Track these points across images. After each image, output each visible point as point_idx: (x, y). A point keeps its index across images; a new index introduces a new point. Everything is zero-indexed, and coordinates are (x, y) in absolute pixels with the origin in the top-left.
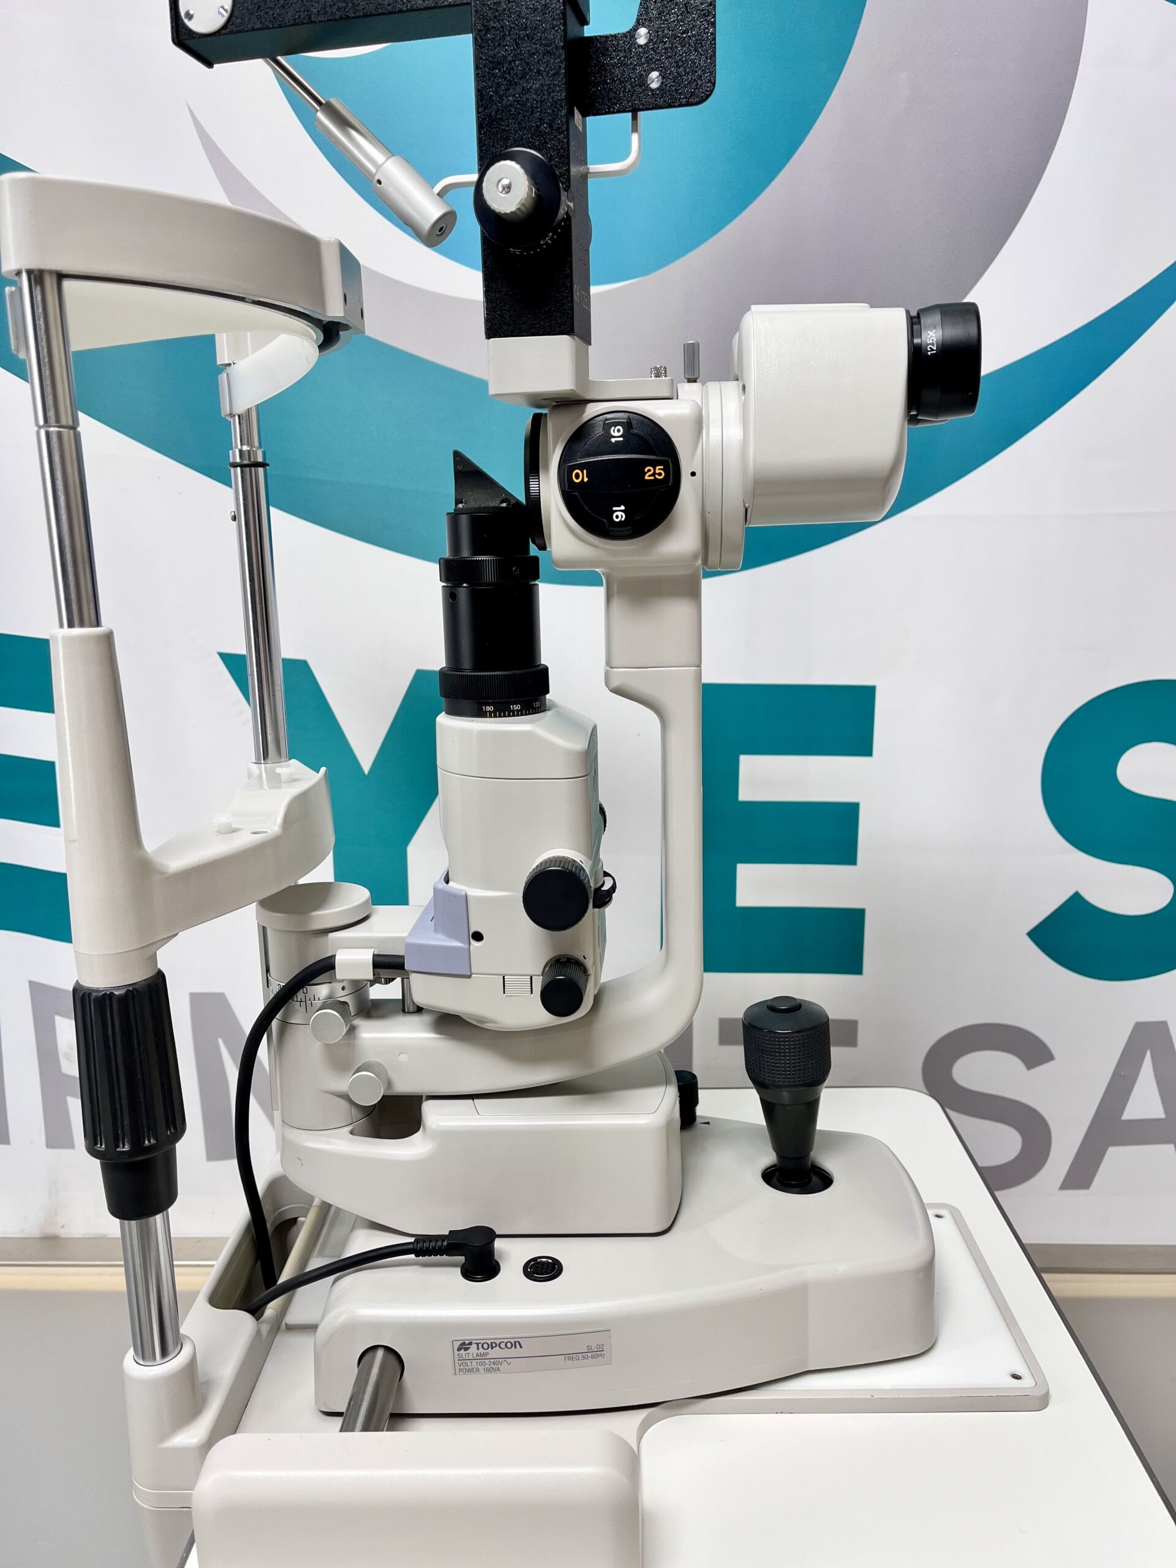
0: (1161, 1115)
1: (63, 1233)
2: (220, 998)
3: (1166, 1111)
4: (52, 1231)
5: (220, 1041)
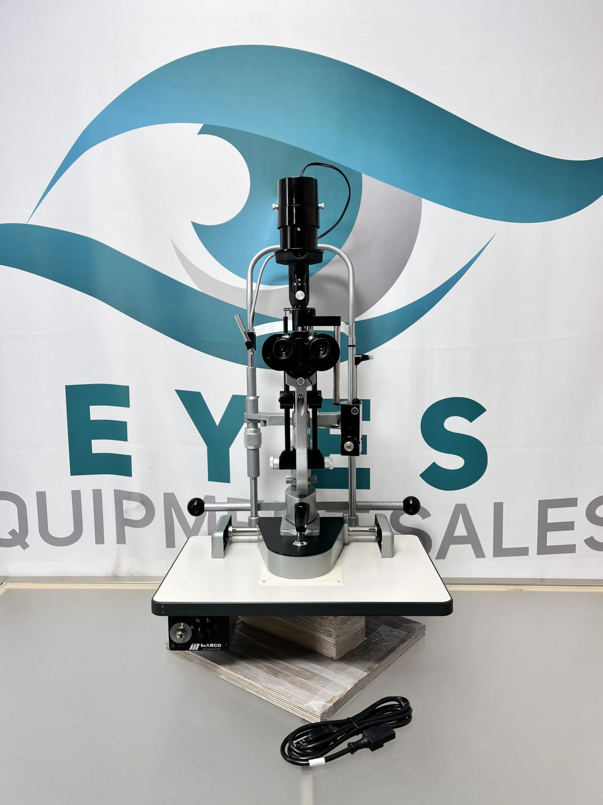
0: (466, 534)
1: (119, 574)
2: (173, 495)
3: (468, 534)
4: (116, 574)
5: (172, 508)
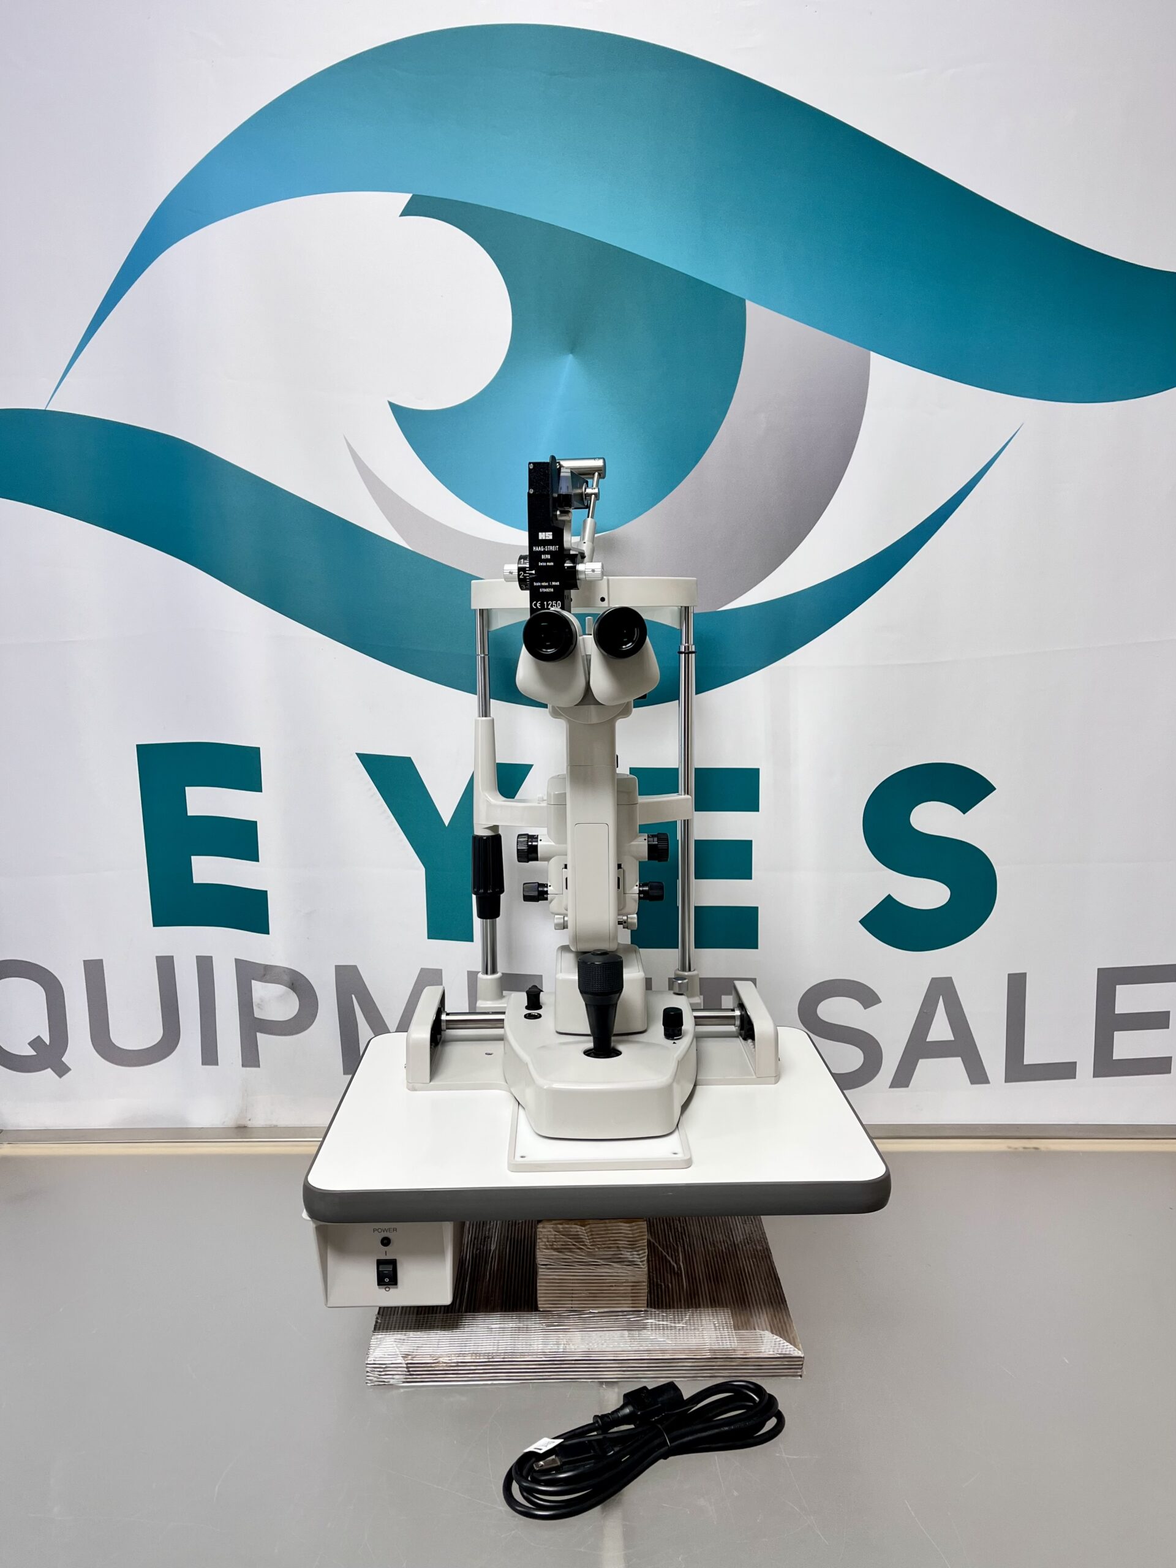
1: (249, 1124)
2: (354, 968)
3: (954, 1038)
4: (242, 1122)
5: (353, 996)
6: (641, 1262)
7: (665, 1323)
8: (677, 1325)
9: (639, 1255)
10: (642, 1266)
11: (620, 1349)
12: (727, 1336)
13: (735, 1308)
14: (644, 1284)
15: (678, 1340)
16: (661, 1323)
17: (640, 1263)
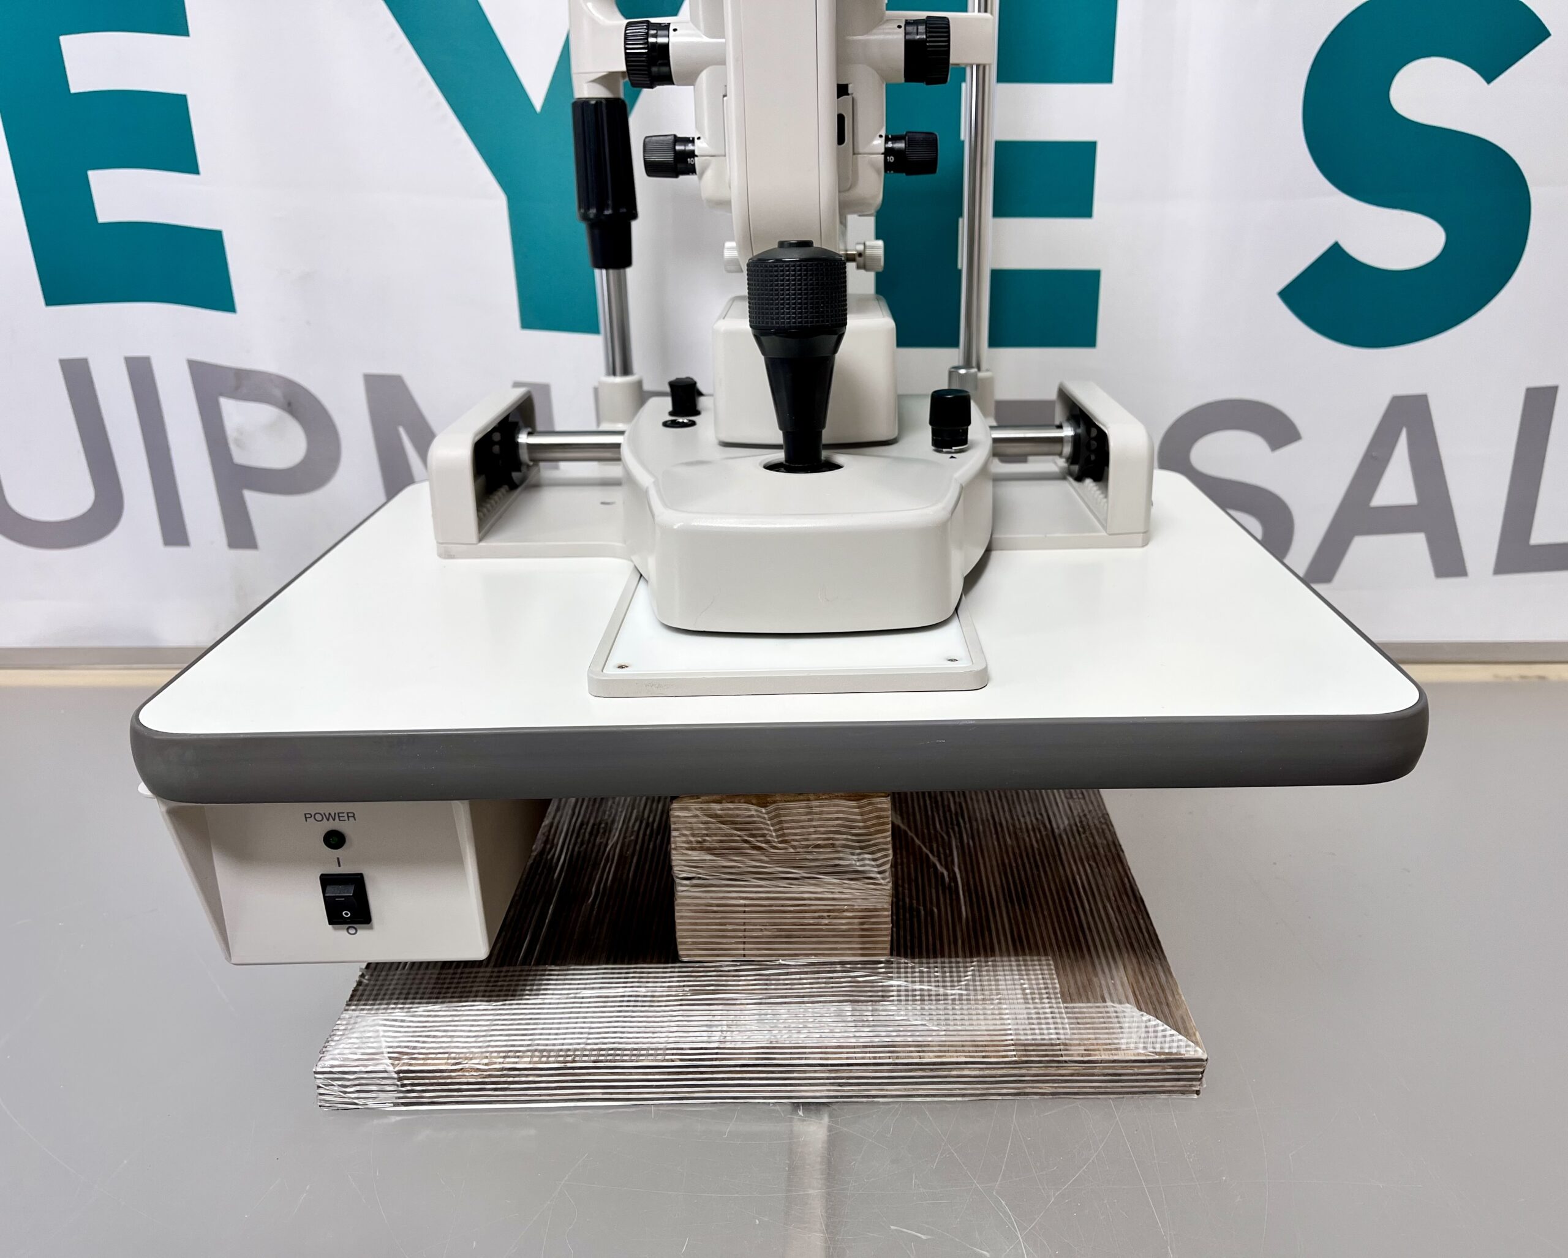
0: (1412, 499)
3: (1418, 500)
5: (400, 428)
6: (880, 873)
7: (925, 987)
8: (949, 992)
9: (874, 860)
10: (882, 882)
11: (833, 1042)
12: (1050, 1016)
13: (1061, 956)
14: (886, 913)
15: (951, 1023)
16: (918, 986)
17: (878, 876)
